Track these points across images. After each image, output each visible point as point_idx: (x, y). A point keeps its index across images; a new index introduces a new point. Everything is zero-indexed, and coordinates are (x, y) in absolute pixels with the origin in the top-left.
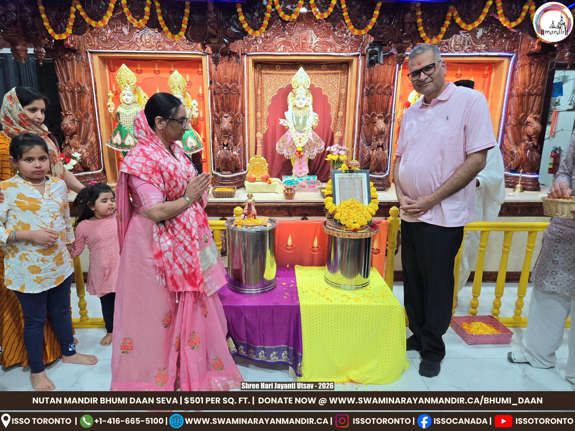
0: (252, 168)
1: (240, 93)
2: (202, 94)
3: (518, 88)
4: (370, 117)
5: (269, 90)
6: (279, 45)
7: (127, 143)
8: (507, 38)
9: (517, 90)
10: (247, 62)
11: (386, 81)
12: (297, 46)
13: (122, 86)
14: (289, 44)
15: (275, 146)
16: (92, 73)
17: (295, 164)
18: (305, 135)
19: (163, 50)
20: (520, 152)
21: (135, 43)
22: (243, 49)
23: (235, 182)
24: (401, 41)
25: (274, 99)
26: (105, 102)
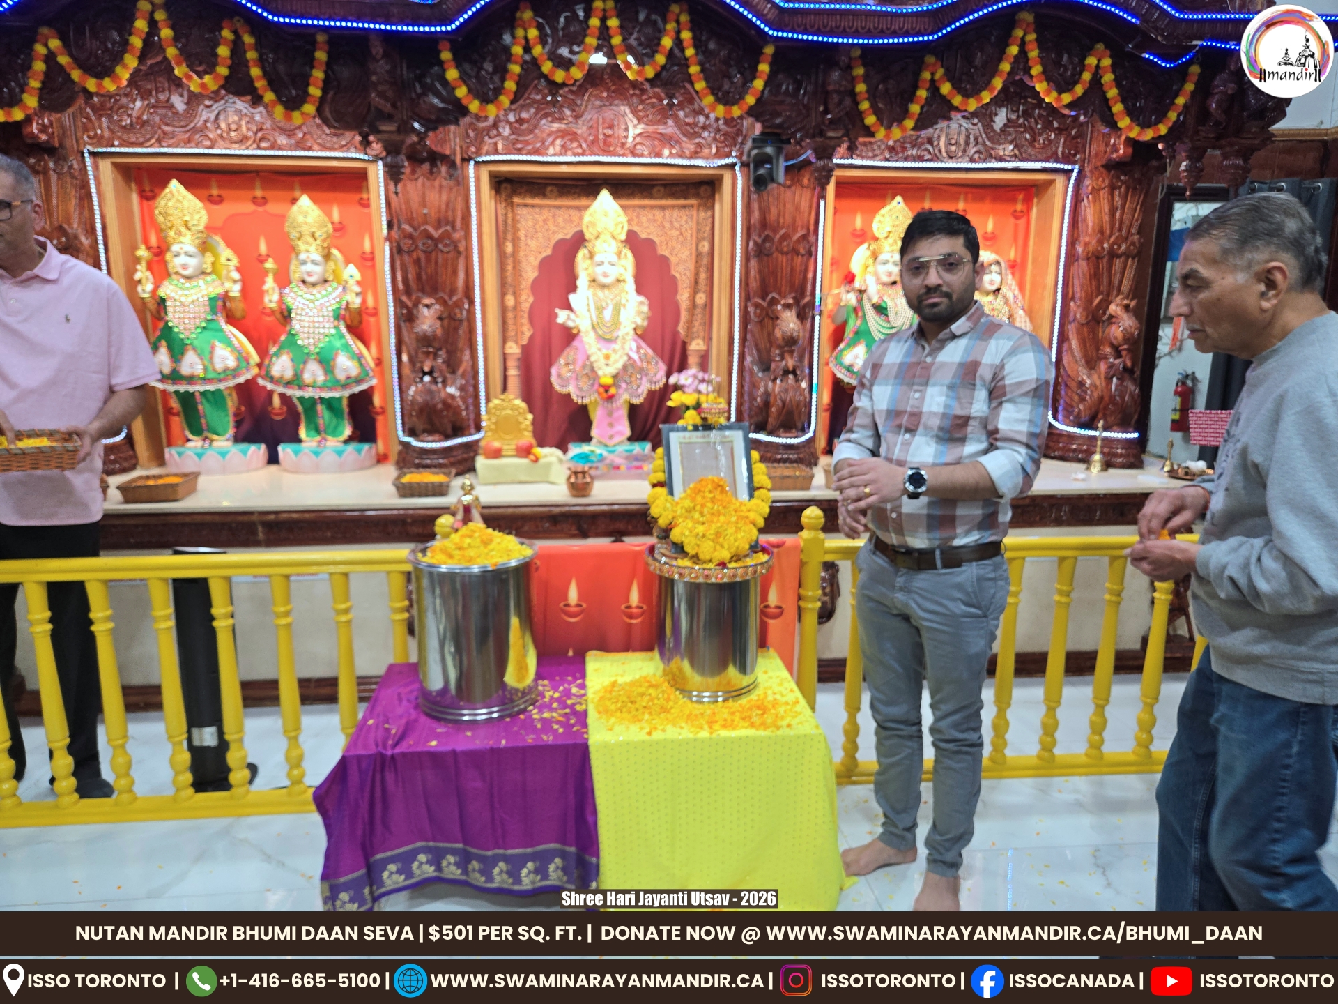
0: (493, 427)
1: (462, 248)
2: (372, 253)
3: (1088, 239)
4: (764, 304)
5: (533, 244)
6: (550, 139)
7: (185, 369)
8: (1059, 131)
9: (1086, 244)
10: (476, 179)
11: (799, 223)
12: (593, 142)
13: (172, 233)
14: (574, 137)
15: (548, 374)
16: (96, 203)
17: (597, 415)
18: (617, 346)
19: (272, 147)
20: (1098, 383)
21: (202, 130)
22: (465, 146)
23: (452, 460)
24: (822, 134)
25: (545, 264)
26: (130, 272)
